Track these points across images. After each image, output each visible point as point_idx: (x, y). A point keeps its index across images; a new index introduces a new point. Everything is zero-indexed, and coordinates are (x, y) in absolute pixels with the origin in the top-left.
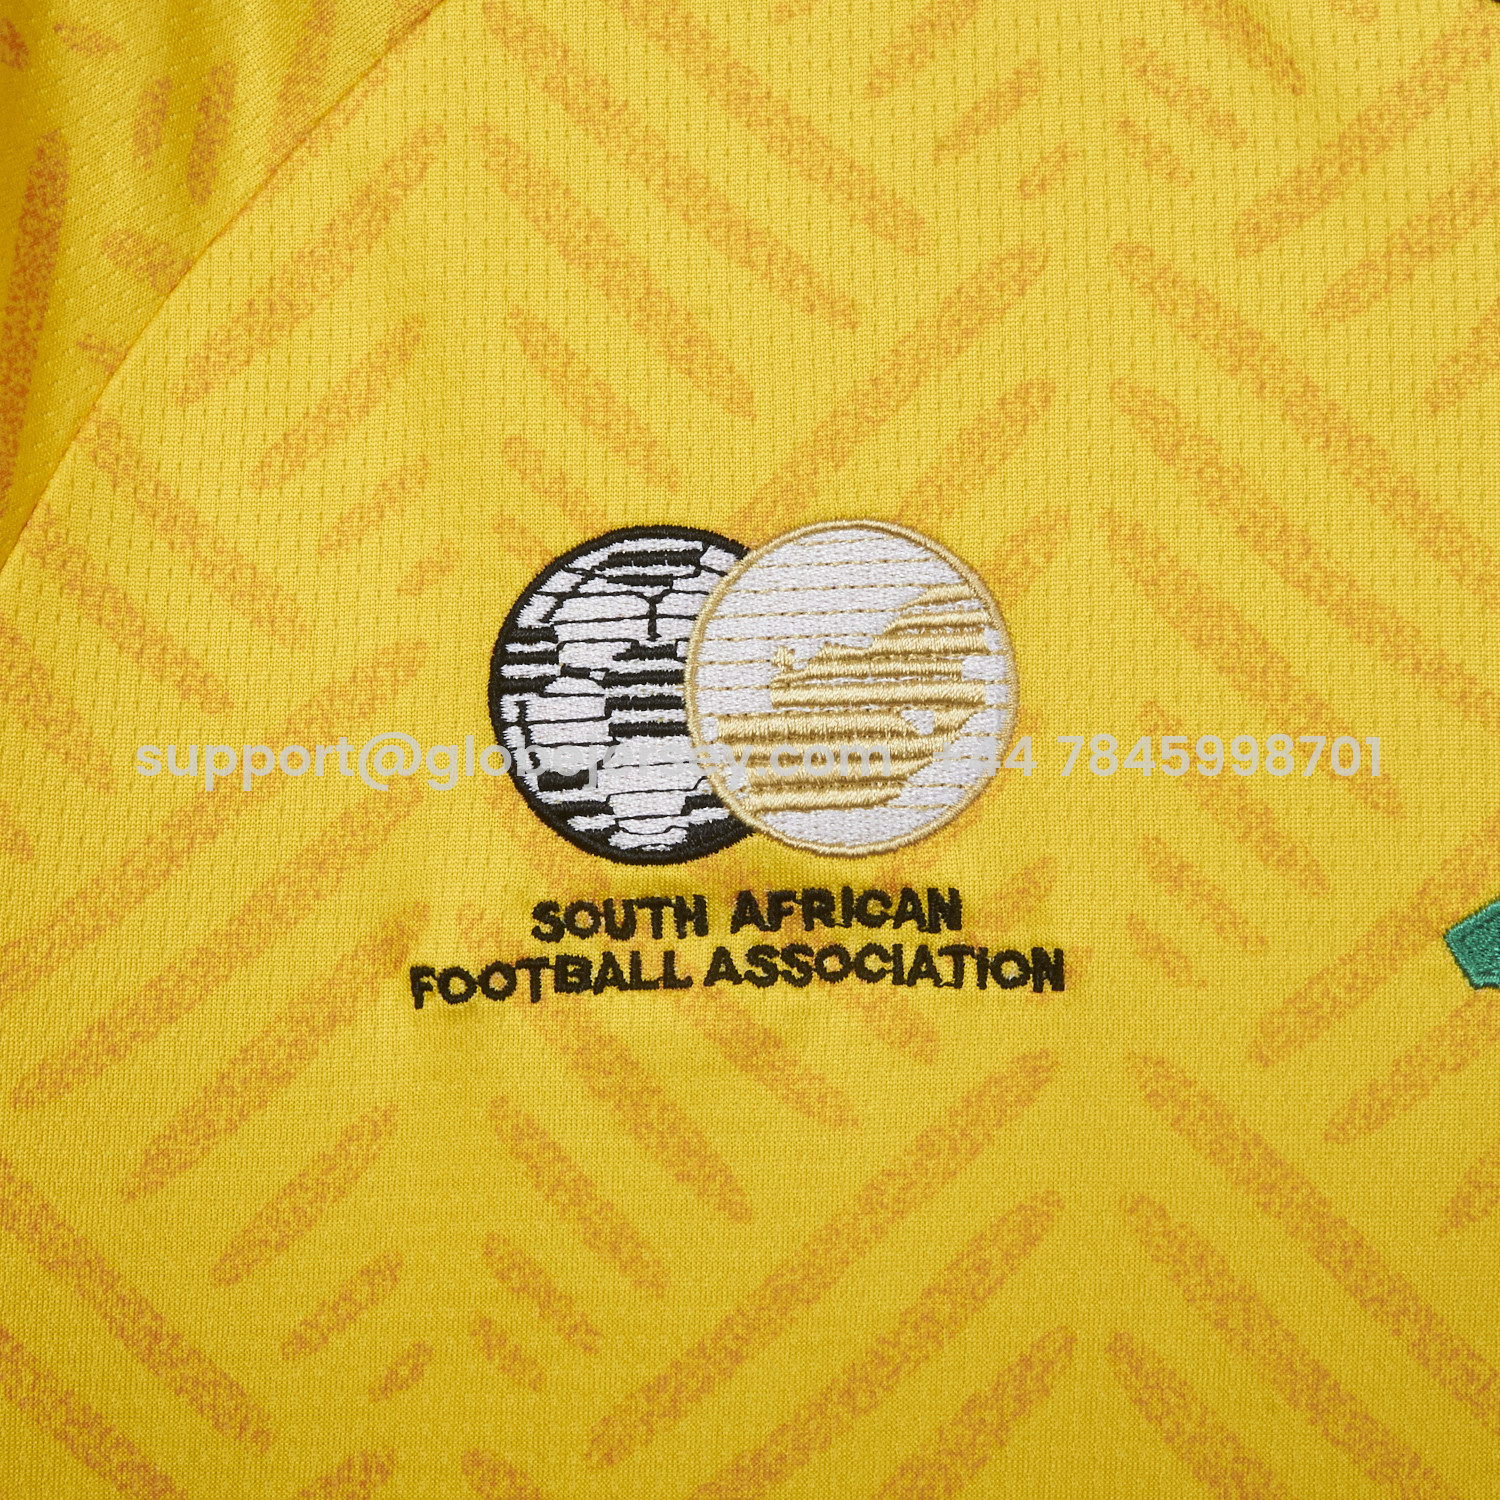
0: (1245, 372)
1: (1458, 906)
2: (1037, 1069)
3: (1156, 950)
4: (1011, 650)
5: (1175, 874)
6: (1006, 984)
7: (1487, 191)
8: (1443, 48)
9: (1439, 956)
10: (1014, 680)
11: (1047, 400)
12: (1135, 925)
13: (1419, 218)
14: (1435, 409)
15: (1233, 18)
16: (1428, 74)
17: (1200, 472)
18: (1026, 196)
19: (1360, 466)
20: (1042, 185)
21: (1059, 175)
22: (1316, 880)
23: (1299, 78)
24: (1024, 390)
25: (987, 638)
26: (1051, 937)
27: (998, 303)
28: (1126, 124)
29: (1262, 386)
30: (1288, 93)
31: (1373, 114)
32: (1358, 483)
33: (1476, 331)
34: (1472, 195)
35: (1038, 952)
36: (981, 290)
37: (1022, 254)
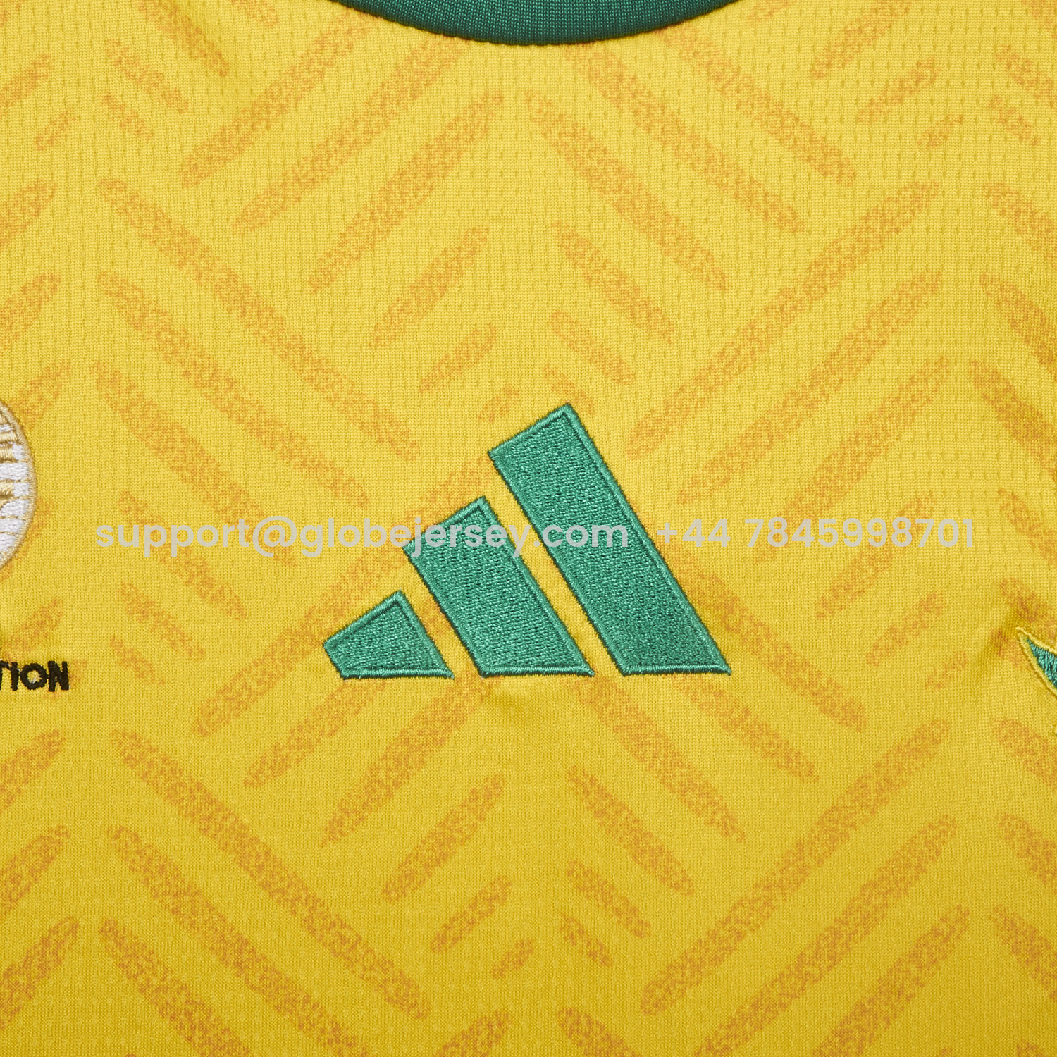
0: (189, 266)
1: (331, 624)
2: (51, 744)
3: (132, 661)
4: (31, 459)
5: (143, 608)
6: (31, 686)
7: (351, 140)
8: (321, 43)
9: (320, 658)
10: (34, 480)
11: (55, 287)
12: (116, 643)
13: (305, 159)
14: (316, 288)
15: (180, 24)
16: (311, 62)
17: (158, 335)
18: (40, 148)
19: (265, 329)
20: (51, 141)
21: (62, 133)
22: (237, 609)
23: (225, 64)
24: (40, 279)
25: (16, 451)
26: (61, 654)
27: (21, 222)
28: (108, 98)
29: (200, 276)
30: (217, 76)
31: (275, 89)
32: (264, 340)
33: (343, 235)
34: (341, 143)
35: (52, 664)
36: (9, 212)
37: (38, 188)
